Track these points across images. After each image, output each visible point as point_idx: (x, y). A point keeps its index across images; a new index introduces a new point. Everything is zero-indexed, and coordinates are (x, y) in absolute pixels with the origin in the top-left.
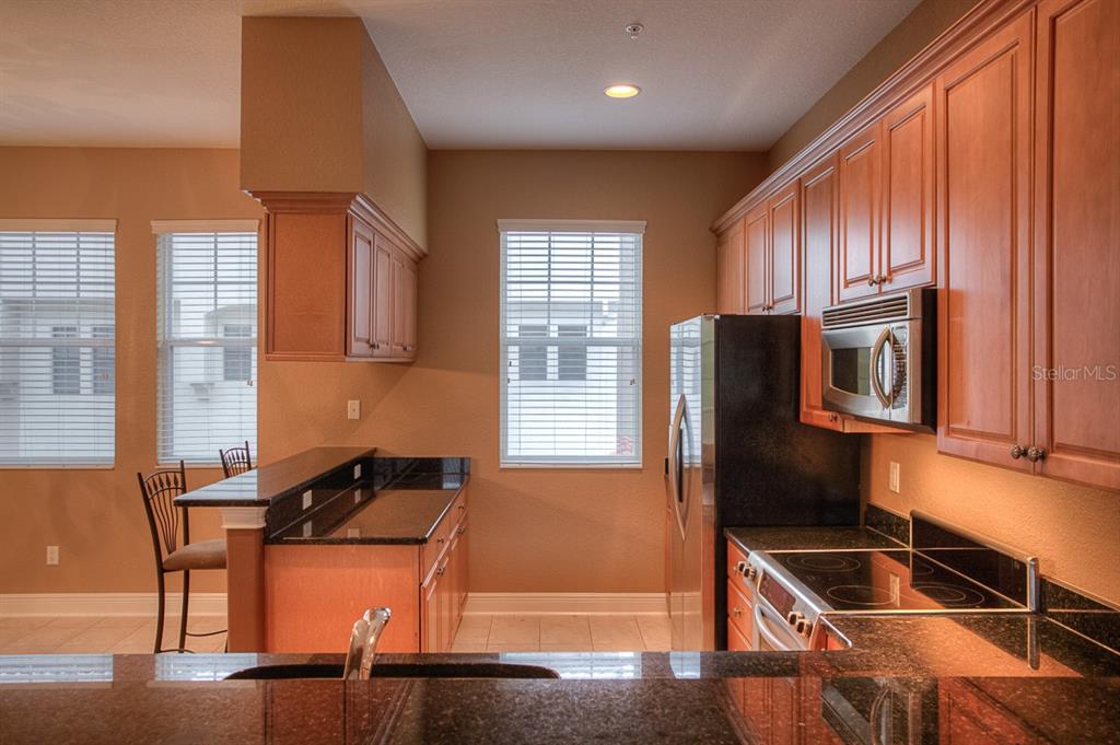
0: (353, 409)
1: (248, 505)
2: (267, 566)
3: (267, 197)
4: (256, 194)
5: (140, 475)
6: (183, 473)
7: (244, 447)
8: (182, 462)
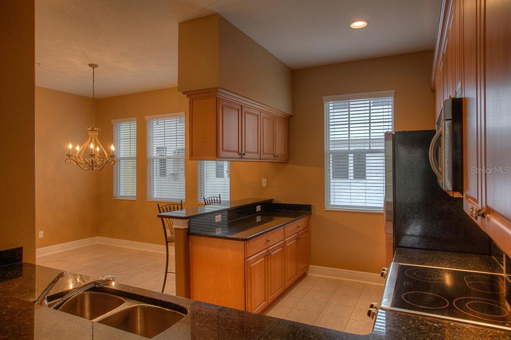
0: (264, 182)
1: (179, 219)
2: (190, 244)
3: (189, 94)
4: (184, 93)
5: (158, 205)
6: (181, 205)
7: (219, 196)
8: (182, 201)
